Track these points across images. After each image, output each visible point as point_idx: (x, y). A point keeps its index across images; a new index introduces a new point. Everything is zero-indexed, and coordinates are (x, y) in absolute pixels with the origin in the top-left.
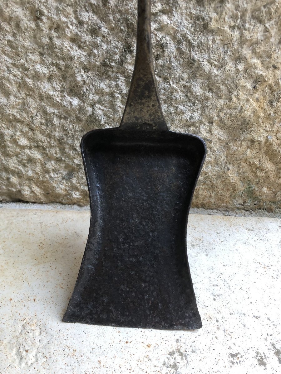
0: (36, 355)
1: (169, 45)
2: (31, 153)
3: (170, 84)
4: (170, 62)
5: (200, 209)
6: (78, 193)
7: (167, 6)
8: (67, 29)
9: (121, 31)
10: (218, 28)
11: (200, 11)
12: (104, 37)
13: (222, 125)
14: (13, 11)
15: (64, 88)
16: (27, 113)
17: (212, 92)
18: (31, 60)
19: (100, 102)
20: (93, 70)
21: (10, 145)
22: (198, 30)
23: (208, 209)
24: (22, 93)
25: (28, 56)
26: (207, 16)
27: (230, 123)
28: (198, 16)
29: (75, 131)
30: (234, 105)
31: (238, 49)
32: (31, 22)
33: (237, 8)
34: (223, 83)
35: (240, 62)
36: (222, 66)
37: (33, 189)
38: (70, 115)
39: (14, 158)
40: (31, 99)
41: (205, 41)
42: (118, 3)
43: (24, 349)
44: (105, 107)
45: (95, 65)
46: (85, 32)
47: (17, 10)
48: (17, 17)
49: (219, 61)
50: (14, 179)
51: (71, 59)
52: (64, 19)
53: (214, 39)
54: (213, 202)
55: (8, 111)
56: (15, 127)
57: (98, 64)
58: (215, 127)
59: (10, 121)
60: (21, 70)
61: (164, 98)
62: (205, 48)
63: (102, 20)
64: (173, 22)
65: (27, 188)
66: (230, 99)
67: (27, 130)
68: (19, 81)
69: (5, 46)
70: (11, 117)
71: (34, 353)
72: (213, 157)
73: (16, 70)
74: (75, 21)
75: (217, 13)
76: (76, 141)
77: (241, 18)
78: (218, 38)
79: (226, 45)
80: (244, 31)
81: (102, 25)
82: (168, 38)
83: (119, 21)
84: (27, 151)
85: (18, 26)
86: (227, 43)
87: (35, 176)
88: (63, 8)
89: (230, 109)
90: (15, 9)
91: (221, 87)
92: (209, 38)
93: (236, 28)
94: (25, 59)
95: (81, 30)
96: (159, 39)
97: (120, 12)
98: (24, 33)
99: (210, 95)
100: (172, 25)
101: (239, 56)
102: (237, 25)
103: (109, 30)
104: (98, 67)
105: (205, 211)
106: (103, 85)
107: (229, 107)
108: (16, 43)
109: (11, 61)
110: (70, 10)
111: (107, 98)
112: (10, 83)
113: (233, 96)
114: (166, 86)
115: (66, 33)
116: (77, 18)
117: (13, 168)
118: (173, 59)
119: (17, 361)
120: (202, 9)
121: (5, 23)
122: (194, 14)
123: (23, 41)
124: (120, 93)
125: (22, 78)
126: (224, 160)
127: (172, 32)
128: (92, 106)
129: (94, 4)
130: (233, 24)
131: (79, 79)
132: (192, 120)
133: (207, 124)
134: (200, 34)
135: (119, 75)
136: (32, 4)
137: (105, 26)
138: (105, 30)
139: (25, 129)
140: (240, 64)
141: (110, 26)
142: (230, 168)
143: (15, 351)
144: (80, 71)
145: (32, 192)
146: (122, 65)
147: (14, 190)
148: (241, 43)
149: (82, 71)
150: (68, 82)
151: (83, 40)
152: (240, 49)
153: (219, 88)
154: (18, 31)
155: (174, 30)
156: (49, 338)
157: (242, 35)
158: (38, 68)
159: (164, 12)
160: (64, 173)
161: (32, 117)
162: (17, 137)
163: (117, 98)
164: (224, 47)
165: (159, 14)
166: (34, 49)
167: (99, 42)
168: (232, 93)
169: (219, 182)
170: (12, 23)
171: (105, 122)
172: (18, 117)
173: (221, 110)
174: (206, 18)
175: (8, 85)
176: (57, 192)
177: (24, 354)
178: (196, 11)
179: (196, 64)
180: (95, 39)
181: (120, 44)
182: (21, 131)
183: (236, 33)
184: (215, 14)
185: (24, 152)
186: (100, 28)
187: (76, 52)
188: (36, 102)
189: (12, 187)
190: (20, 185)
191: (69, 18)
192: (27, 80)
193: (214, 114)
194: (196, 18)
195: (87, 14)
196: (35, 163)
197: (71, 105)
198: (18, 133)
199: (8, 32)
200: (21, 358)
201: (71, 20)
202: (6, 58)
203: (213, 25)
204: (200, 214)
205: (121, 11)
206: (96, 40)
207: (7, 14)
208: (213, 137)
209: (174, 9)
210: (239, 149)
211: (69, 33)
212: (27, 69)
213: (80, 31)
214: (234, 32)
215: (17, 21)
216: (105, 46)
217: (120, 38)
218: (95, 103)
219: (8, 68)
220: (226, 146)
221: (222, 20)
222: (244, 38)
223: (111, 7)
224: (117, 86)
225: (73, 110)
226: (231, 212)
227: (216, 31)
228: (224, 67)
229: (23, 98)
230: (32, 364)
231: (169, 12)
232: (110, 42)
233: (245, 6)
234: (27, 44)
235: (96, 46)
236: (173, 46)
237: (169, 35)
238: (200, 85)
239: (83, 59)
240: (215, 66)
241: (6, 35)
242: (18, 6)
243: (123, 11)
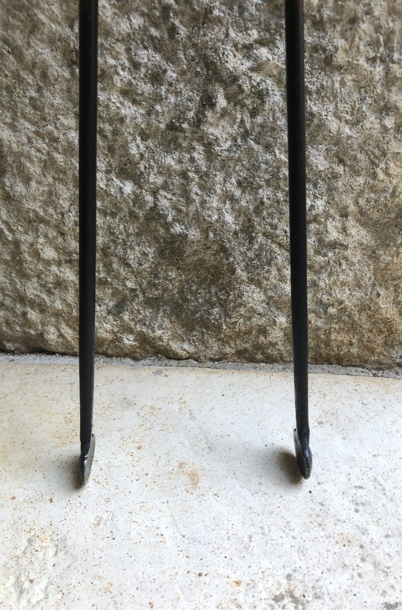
0: (46, 588)
1: (271, 92)
2: (60, 272)
3: (275, 155)
4: (273, 119)
5: (334, 366)
6: (131, 337)
7: (267, 34)
8: (116, 77)
9: (197, 73)
10: (349, 62)
11: (318, 37)
12: (170, 85)
13: (364, 219)
14: (37, 53)
15: (111, 166)
16: (55, 208)
17: (344, 165)
18: (62, 125)
19: (165, 187)
20: (155, 136)
21: (29, 259)
22: (316, 67)
23: (347, 366)
24: (48, 176)
25: (58, 119)
26: (330, 45)
27: (376, 215)
28: (316, 45)
29: (128, 235)
30: (381, 185)
31: (383, 93)
32: (64, 68)
33: (378, 29)
34: (361, 149)
35: (387, 115)
36: (358, 122)
37: (63, 331)
38: (120, 209)
39: (35, 280)
40: (61, 186)
41: (329, 83)
42: (192, 33)
43: (28, 577)
44: (174, 194)
45: (158, 128)
46: (143, 79)
47: (44, 51)
48: (44, 62)
49: (352, 114)
50: (33, 315)
51: (122, 120)
52: (112, 62)
53: (343, 79)
54: (356, 354)
55: (27, 206)
56: (37, 230)
57: (163, 126)
58: (351, 222)
59: (30, 222)
60: (47, 141)
61: (267, 177)
62: (328, 95)
63: (168, 59)
64: (276, 57)
65: (52, 329)
66: (374, 176)
67: (55, 234)
68: (44, 157)
69: (26, 106)
70: (31, 215)
71: (43, 584)
72: (351, 274)
73: (40, 141)
74: (127, 64)
75: (346, 39)
76: (129, 251)
77: (385, 45)
78: (349, 77)
79: (362, 88)
80: (391, 65)
81: (168, 67)
82: (269, 82)
83: (193, 59)
84: (54, 268)
85: (44, 75)
86: (363, 85)
87: (65, 309)
88: (110, 45)
89: (375, 192)
90: (40, 50)
91: (359, 156)
92: (334, 79)
93: (378, 61)
94: (53, 125)
95: (137, 76)
96: (255, 84)
97: (195, 45)
98: (54, 85)
99: (340, 169)
100: (275, 61)
101: (386, 105)
102: (379, 55)
103: (178, 74)
104: (163, 132)
105: (343, 370)
106: (170, 160)
107: (373, 189)
108: (41, 102)
109: (33, 129)
110: (120, 48)
111: (177, 180)
112: (31, 161)
113: (378, 171)
114: (269, 157)
115: (115, 82)
116: (130, 59)
117: (32, 297)
118: (278, 114)
119: (15, 595)
120: (322, 34)
121: (26, 71)
122: (309, 43)
123: (52, 98)
124: (197, 172)
125: (48, 154)
126: (370, 279)
127: (275, 73)
128: (154, 193)
129: (156, 37)
130: (372, 54)
131: (134, 151)
132: (313, 212)
133: (338, 217)
134: (320, 74)
135: (195, 143)
136: (65, 41)
137: (173, 69)
138: (172, 74)
139: (52, 233)
140: (387, 118)
141: (179, 68)
142: (382, 293)
143: (12, 579)
144: (135, 139)
145: (61, 335)
146: (198, 127)
147: (32, 332)
148: (387, 83)
149: (139, 139)
150: (117, 157)
151: (140, 92)
152: (386, 93)
153: (355, 158)
154: (45, 83)
155: (279, 69)
156: (68, 562)
157: (388, 71)
158: (72, 137)
159: (261, 42)
160: (111, 304)
161: (63, 214)
162: (39, 247)
163: (193, 180)
164: (360, 92)
165: (254, 46)
166: (68, 109)
167: (163, 93)
168: (377, 166)
169: (364, 317)
170: (37, 72)
171: (174, 219)
172: (42, 213)
173: (361, 193)
174: (328, 48)
175: (28, 164)
176: (99, 335)
177: (27, 585)
178: (313, 38)
179: (316, 121)
180: (157, 88)
181: (195, 95)
182: (46, 236)
183: (378, 69)
184: (343, 41)
185: (50, 270)
186: (165, 71)
187: (128, 110)
188: (69, 189)
189: (30, 328)
190: (43, 324)
191: (118, 60)
192: (56, 155)
193: (349, 201)
194: (313, 49)
195: (146, 52)
196: (66, 288)
197: (122, 193)
198: (41, 240)
199: (30, 85)
200: (21, 593)
201: (122, 62)
202: (27, 125)
203: (341, 58)
204: (333, 373)
205: (197, 45)
206: (158, 90)
207: (29, 58)
208: (350, 240)
209: (278, 38)
210: (395, 260)
211: (119, 81)
212: (56, 140)
213: (135, 79)
214: (375, 67)
215: (43, 68)
216: (172, 99)
217: (196, 86)
218: (158, 189)
219: (29, 139)
220: (373, 256)
221: (354, 50)
222: (392, 76)
223: (182, 39)
224: (192, 160)
225: (125, 201)
226: (387, 371)
227: (346, 67)
228: (361, 124)
229: (49, 185)
230: (38, 602)
231: (270, 41)
232: (181, 92)
233: (391, 25)
234: (57, 101)
235: (159, 99)
236: (278, 93)
237: (270, 77)
238: (323, 153)
239: (139, 120)
240: (347, 122)
241: (27, 90)
242: (45, 46)
243: (200, 45)
